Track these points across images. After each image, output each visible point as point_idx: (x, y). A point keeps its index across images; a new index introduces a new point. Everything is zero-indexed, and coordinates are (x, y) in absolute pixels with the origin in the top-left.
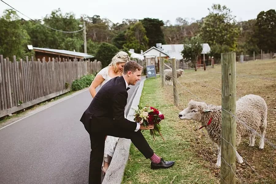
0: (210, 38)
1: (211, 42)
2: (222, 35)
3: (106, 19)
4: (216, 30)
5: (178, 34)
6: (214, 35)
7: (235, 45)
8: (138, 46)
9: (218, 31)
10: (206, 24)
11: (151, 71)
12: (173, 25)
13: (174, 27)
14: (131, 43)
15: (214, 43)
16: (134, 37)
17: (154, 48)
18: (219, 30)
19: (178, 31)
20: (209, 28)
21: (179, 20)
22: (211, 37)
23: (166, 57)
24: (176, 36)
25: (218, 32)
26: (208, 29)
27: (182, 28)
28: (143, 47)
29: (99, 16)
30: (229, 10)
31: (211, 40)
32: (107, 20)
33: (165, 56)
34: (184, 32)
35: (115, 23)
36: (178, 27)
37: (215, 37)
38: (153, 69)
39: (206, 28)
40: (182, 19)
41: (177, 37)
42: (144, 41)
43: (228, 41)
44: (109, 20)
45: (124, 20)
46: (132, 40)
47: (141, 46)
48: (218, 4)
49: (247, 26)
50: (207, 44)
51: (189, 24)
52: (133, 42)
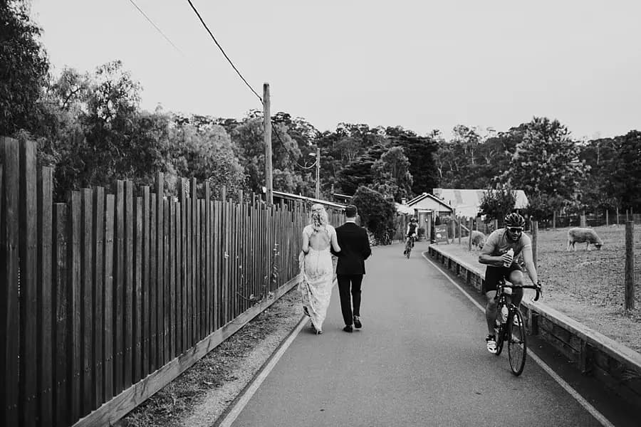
0: (527, 180)
1: (530, 187)
2: (551, 176)
3: (302, 123)
4: (540, 165)
5: (457, 161)
6: (536, 174)
7: (576, 196)
8: (395, 189)
9: (543, 168)
10: (520, 153)
11: (440, 233)
12: (448, 141)
13: (448, 145)
14: (381, 184)
15: (536, 189)
16: (388, 173)
17: (428, 196)
18: (545, 165)
19: (456, 155)
20: (527, 162)
21: (462, 130)
22: (530, 178)
23: (449, 213)
24: (454, 166)
25: (543, 170)
26: (523, 164)
27: (465, 147)
28: (404, 192)
29: (288, 115)
30: (566, 130)
31: (529, 183)
32: (306, 124)
33: (448, 210)
34: (471, 157)
35: (322, 131)
36: (458, 147)
37: (538, 179)
38: (444, 230)
39: (520, 160)
40: (467, 129)
41: (456, 168)
42: (406, 180)
43: (563, 187)
44: (310, 126)
45: (341, 126)
46: (384, 178)
47: (400, 189)
48: (544, 117)
49: (612, 151)
50: (522, 192)
51: (482, 141)
52: (387, 182)
